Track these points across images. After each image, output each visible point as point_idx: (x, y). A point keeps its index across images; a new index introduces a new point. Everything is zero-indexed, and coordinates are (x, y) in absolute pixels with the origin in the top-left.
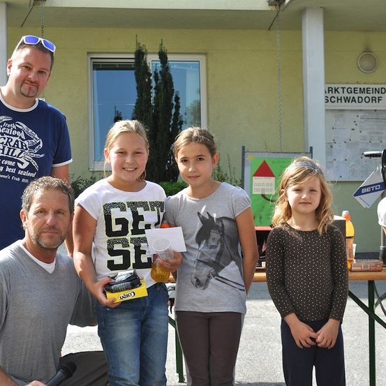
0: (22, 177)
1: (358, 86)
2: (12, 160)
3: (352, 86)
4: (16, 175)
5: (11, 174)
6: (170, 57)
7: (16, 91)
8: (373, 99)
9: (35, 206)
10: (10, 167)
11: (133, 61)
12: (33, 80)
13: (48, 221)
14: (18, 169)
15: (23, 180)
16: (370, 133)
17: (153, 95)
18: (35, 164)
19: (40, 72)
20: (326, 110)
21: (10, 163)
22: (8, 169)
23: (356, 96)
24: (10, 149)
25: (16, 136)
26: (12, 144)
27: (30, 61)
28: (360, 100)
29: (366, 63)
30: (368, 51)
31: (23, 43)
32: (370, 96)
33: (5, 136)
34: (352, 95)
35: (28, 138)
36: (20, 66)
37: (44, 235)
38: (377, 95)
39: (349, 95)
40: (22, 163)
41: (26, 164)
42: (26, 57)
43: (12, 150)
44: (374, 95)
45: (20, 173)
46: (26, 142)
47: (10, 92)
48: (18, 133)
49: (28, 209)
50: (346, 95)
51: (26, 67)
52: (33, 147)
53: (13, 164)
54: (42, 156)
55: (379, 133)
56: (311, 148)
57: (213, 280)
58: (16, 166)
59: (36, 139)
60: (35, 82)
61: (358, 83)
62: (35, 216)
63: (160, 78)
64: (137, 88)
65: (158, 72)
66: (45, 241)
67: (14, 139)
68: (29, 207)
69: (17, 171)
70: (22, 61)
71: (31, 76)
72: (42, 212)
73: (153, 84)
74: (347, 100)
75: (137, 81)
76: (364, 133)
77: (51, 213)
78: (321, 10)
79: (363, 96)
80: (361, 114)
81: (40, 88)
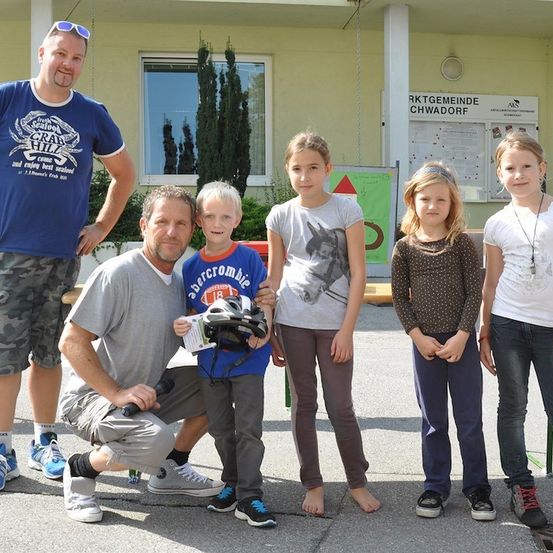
0: (60, 174)
1: (442, 95)
2: (49, 156)
3: (436, 95)
4: (54, 172)
5: (48, 172)
6: (238, 58)
7: (50, 81)
8: (458, 110)
9: (156, 215)
10: (47, 164)
11: (196, 61)
12: (68, 67)
13: (169, 232)
14: (55, 165)
15: (62, 177)
16: (453, 148)
17: (219, 99)
18: (73, 159)
19: (75, 58)
20: (411, 121)
21: (47, 160)
22: (44, 167)
23: (439, 106)
24: (45, 145)
25: (51, 131)
26: (48, 139)
27: (64, 47)
28: (444, 111)
29: (451, 70)
30: (452, 56)
31: (56, 29)
32: (455, 106)
33: (40, 131)
34: (435, 105)
35: (64, 132)
36: (54, 53)
37: (164, 246)
38: (462, 106)
39: (431, 105)
40: (60, 160)
41: (64, 160)
42: (60, 43)
43: (48, 146)
44: (459, 106)
45: (58, 169)
46: (62, 137)
47: (43, 82)
48: (54, 128)
49: (149, 218)
50: (428, 104)
51: (60, 53)
52: (70, 142)
53: (50, 160)
54: (80, 151)
55: (463, 148)
56: (398, 162)
57: (323, 295)
58: (53, 163)
59: (73, 133)
60: (70, 70)
61: (441, 91)
62: (156, 226)
63: (226, 80)
64: (200, 91)
65: (224, 73)
66: (165, 253)
67: (50, 134)
68: (150, 216)
69: (54, 168)
70: (55, 48)
71: (67, 62)
72: (163, 222)
73: (219, 87)
74: (429, 110)
75: (200, 84)
76: (447, 148)
77: (172, 223)
78: (406, 9)
79: (447, 106)
80: (443, 127)
81: (75, 76)
